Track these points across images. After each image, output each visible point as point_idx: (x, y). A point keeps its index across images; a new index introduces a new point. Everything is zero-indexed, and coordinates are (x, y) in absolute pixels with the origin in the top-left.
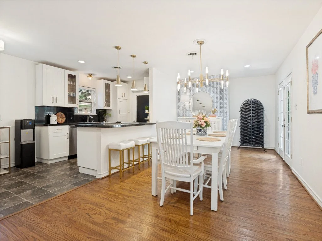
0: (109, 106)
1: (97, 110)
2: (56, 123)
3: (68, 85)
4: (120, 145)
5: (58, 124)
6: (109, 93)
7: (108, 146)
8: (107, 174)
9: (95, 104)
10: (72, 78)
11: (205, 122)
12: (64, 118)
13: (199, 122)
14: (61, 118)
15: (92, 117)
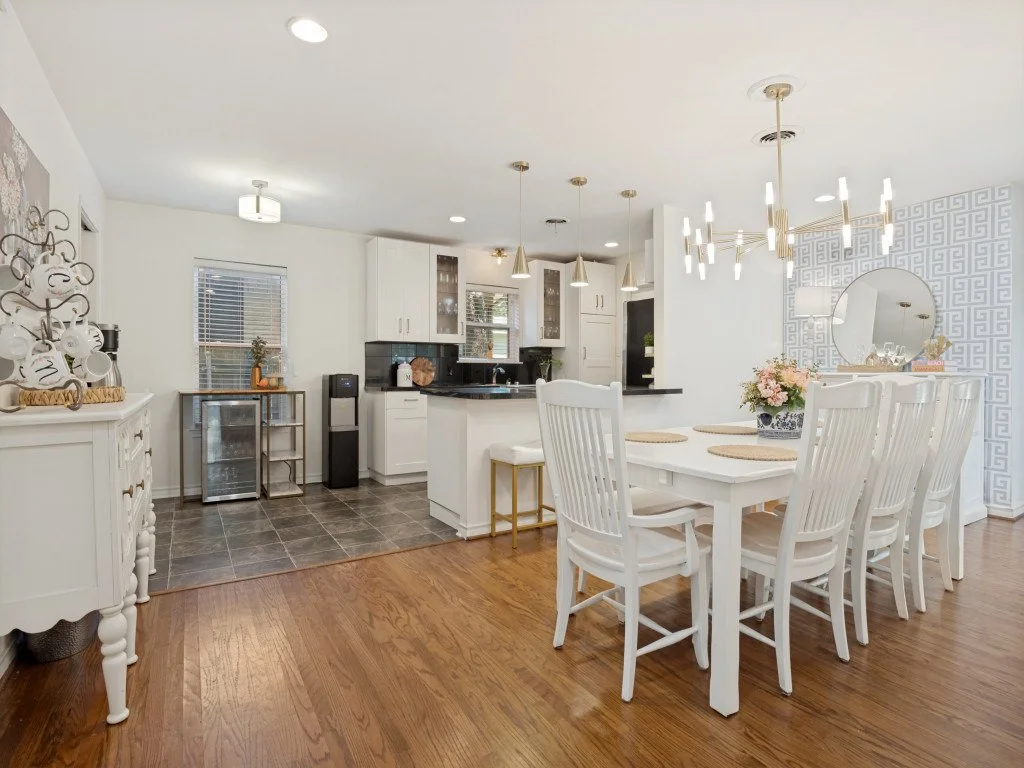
0: (556, 336)
1: (523, 351)
2: (410, 385)
3: (439, 283)
4: (513, 451)
5: (416, 387)
6: (557, 298)
7: (487, 452)
8: (486, 531)
9: (517, 332)
10: (448, 264)
11: (784, 388)
12: (431, 371)
13: (761, 386)
14: (423, 371)
15: (502, 370)
